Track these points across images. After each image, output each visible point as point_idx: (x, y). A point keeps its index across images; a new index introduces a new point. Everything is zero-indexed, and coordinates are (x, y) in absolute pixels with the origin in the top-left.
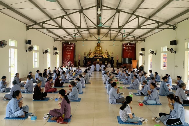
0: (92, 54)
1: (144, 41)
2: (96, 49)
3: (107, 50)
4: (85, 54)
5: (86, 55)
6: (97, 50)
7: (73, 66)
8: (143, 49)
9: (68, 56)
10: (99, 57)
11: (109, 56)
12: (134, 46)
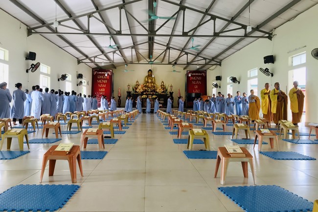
0: (140, 87)
1: (220, 65)
2: (146, 80)
3: (163, 82)
4: (129, 88)
5: (131, 90)
6: (148, 82)
8: (219, 78)
9: (102, 90)
10: (151, 92)
11: (166, 90)
12: (204, 75)
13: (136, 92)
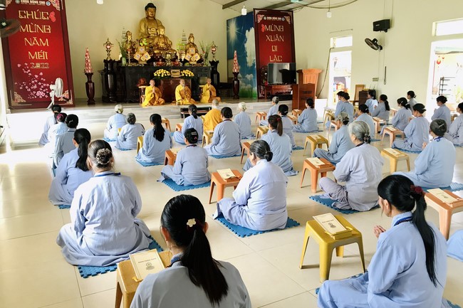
7: (71, 102)
9: (38, 55)
13: (134, 61)
